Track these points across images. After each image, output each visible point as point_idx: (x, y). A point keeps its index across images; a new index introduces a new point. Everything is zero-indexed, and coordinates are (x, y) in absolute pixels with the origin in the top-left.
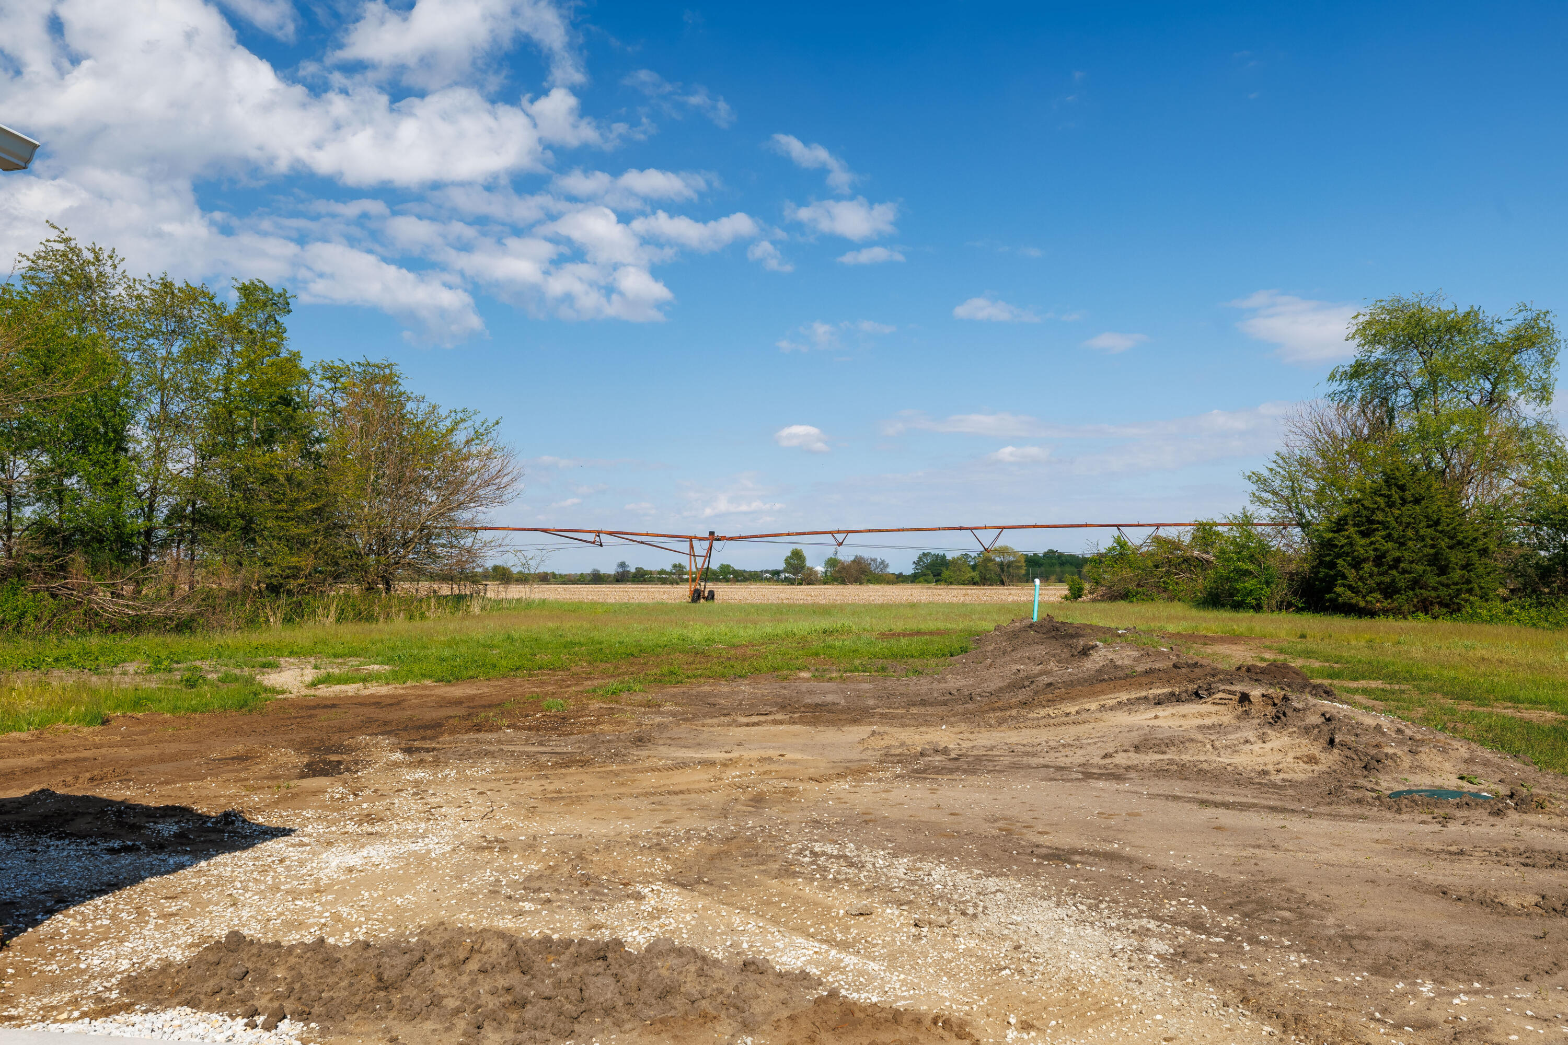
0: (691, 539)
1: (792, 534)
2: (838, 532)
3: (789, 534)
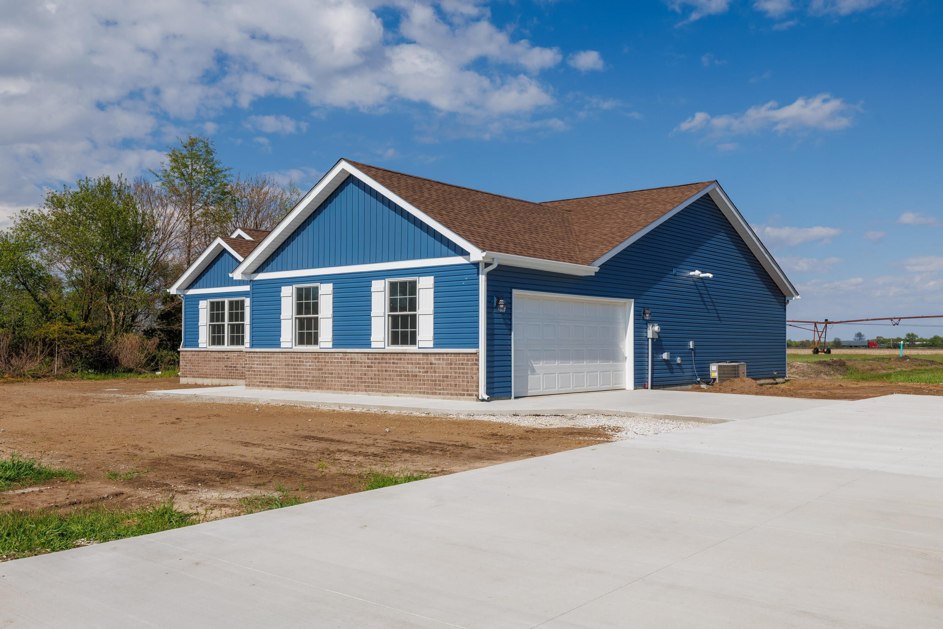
0: (815, 323)
1: (869, 320)
2: (895, 318)
3: (867, 320)
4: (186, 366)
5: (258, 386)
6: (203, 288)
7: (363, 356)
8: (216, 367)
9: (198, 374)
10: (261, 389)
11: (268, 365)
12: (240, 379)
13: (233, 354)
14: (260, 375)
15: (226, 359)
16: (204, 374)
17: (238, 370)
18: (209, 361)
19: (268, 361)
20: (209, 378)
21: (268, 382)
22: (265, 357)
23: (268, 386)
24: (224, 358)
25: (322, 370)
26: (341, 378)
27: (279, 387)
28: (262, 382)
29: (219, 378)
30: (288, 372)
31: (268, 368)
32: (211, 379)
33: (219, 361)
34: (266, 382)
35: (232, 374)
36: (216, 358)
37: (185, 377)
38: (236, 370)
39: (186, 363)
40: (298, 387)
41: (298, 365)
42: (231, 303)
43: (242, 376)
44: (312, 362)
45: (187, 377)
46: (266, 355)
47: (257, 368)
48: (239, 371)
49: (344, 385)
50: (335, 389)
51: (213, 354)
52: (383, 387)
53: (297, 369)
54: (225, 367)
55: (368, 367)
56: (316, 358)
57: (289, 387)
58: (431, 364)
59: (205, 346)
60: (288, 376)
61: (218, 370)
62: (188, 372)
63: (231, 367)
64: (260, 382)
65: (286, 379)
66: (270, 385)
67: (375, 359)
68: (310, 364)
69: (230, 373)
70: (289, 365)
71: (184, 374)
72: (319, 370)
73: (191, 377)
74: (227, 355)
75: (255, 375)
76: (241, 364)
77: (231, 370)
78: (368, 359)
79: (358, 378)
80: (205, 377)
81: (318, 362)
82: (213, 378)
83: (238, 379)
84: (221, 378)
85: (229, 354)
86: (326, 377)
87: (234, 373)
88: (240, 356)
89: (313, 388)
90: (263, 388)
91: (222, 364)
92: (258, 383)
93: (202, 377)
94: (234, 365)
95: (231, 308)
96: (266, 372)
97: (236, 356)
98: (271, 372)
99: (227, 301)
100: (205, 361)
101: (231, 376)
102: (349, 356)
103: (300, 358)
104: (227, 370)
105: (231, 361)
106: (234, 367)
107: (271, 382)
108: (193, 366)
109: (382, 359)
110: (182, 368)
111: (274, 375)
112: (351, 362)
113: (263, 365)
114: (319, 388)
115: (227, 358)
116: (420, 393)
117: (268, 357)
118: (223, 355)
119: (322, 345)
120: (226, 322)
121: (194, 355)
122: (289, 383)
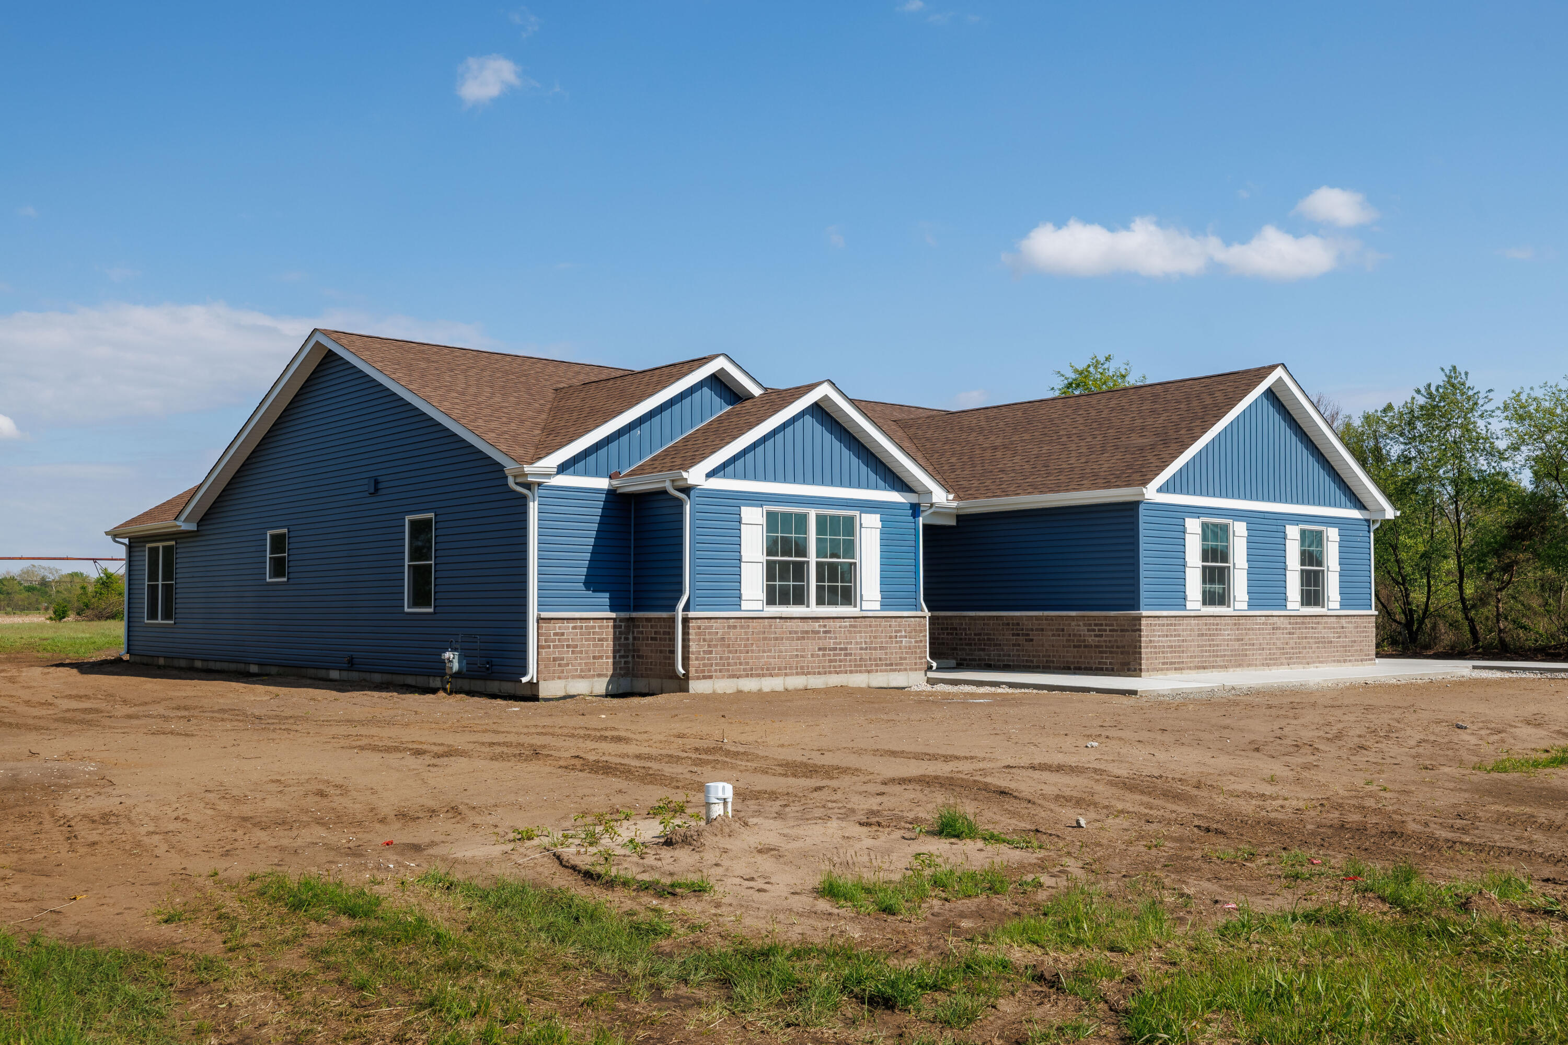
4: (711, 652)
5: (1162, 670)
6: (745, 477)
7: (1287, 621)
8: (797, 650)
9: (744, 670)
10: (1166, 675)
11: (1175, 636)
12: (857, 672)
13: (838, 623)
14: (1163, 653)
15: (822, 634)
16: (762, 669)
17: (851, 654)
18: (776, 639)
19: (1175, 630)
20: (777, 675)
21: (1175, 663)
22: (1171, 625)
23: (1176, 669)
24: (818, 632)
25: (1242, 640)
26: (1263, 649)
27: (1190, 668)
28: (1167, 663)
29: (803, 674)
30: (1202, 646)
31: (1175, 641)
32: (782, 678)
33: (803, 638)
34: (1171, 663)
35: (838, 663)
36: (796, 632)
37: (705, 677)
38: (846, 655)
39: (709, 646)
40: (1213, 667)
41: (1214, 635)
42: (821, 520)
43: (861, 666)
44: (1231, 630)
45: (710, 677)
46: (1173, 621)
47: (1158, 642)
48: (853, 657)
49: (1266, 659)
50: (1256, 665)
51: (789, 623)
52: (1304, 658)
53: (1213, 640)
54: (820, 649)
55: (1290, 633)
56: (1235, 624)
57: (1204, 668)
58: (1343, 627)
59: (758, 605)
60: (1202, 651)
61: (802, 656)
62: (714, 667)
63: (835, 649)
64: (1164, 663)
65: (1199, 657)
66: (1179, 667)
67: (1296, 623)
68: (1229, 632)
69: (831, 661)
70: (1202, 635)
71: (703, 671)
72: (1238, 640)
73: (723, 677)
74: (825, 626)
75: (1156, 653)
76: (857, 643)
77: (835, 655)
78: (1290, 623)
79: (1280, 649)
80: (763, 675)
81: (1238, 629)
82: (786, 675)
83: (851, 672)
84: (809, 673)
85: (831, 623)
86: (1246, 650)
87: (840, 661)
88: (855, 627)
89: (1232, 667)
90: (1168, 672)
91: (811, 646)
92: (1161, 666)
93: (758, 675)
94: (842, 646)
95: (821, 529)
96: (1171, 647)
97: (846, 627)
98: (1180, 646)
99: (813, 515)
100: (765, 639)
101: (835, 667)
102: (1271, 620)
103: (1217, 624)
104: (824, 655)
105: (836, 638)
106: (841, 649)
107: (1179, 663)
108: (730, 652)
109: (1303, 623)
110: (697, 659)
111: (1183, 652)
112: (1273, 629)
113: (1167, 636)
114: (1240, 666)
115: (825, 632)
116: (1334, 661)
117: (1175, 625)
118: (816, 625)
119: (1238, 606)
120: (812, 558)
121: (735, 627)
122: (1202, 662)
